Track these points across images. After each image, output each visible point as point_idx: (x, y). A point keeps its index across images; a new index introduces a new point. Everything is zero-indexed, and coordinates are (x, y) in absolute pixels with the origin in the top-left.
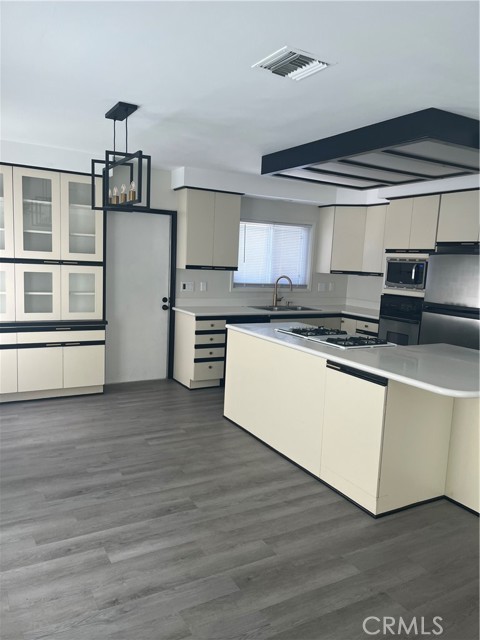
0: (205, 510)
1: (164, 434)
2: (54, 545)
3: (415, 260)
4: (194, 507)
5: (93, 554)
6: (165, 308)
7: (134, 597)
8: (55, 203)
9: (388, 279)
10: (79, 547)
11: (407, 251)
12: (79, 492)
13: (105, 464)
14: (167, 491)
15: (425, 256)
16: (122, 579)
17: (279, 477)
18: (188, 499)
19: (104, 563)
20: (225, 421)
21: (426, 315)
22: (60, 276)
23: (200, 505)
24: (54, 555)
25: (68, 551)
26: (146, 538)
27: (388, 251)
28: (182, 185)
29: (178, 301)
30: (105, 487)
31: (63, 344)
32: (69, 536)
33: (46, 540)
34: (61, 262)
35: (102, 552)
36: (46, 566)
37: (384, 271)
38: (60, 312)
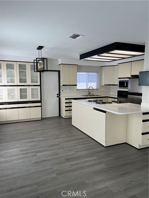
0: (62, 145)
1: (55, 129)
2: (24, 152)
3: (126, 80)
4: (59, 145)
5: (33, 154)
6: (58, 97)
7: (42, 162)
8: (27, 70)
9: (119, 86)
10: (30, 153)
11: (124, 78)
12: (32, 142)
13: (39, 136)
14: (53, 142)
15: (128, 79)
16: (39, 159)
17: (83, 139)
18: (58, 143)
19: (36, 155)
20: (72, 126)
21: (129, 96)
22: (29, 89)
23: (61, 144)
24: (24, 154)
25: (28, 153)
26: (46, 151)
27: (119, 78)
28: (61, 63)
29: (61, 95)
30: (38, 141)
31: (30, 107)
32: (28, 150)
33: (22, 151)
34: (29, 86)
35: (36, 153)
36: (22, 156)
37: (118, 84)
38: (29, 98)
